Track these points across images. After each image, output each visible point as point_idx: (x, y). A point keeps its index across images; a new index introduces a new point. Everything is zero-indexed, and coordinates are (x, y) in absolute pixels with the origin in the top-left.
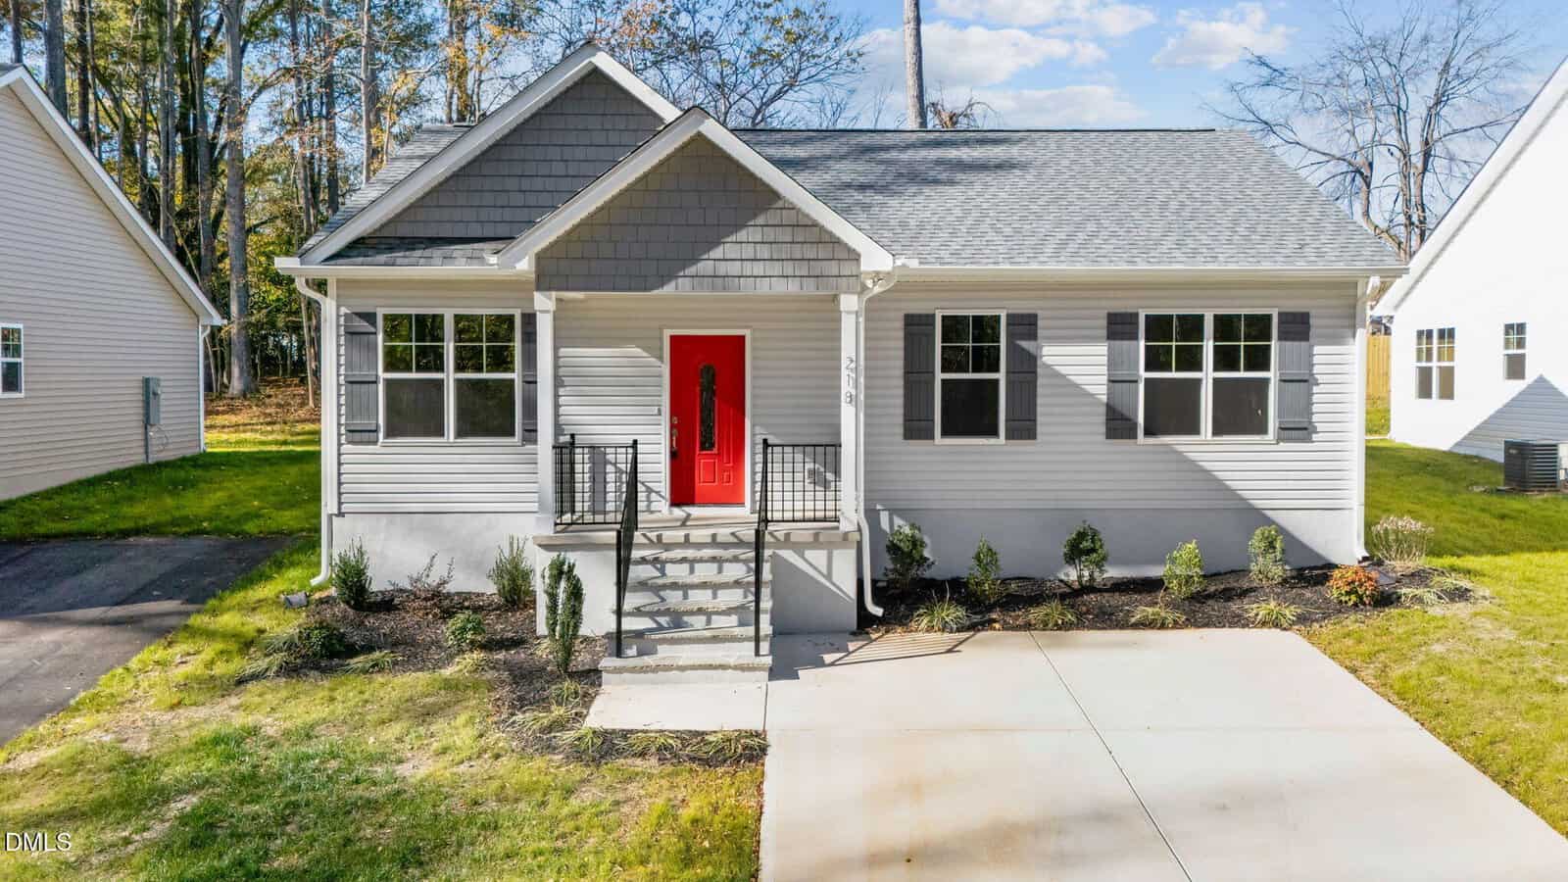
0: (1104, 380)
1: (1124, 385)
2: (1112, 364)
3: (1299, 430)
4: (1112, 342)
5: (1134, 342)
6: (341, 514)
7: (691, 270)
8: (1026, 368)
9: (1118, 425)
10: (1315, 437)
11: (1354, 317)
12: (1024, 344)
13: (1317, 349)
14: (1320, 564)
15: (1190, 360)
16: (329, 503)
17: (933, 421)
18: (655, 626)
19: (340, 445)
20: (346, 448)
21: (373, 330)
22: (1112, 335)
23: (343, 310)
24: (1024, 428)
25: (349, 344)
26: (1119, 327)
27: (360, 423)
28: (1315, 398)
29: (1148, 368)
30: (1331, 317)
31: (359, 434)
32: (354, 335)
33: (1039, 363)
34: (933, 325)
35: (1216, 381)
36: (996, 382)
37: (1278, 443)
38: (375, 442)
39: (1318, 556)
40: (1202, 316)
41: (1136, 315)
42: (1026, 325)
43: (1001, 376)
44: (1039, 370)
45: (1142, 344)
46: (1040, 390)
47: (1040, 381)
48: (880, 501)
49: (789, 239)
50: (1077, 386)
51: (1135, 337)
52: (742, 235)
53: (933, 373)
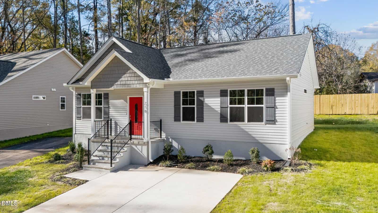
0: (219, 107)
1: (224, 108)
2: (221, 103)
3: (273, 121)
4: (221, 97)
5: (227, 97)
6: (76, 134)
7: (116, 84)
8: (201, 104)
9: (223, 119)
10: (277, 123)
11: (287, 89)
12: (201, 98)
13: (277, 98)
14: (279, 159)
15: (241, 102)
16: (74, 132)
17: (180, 117)
18: (99, 159)
19: (76, 120)
20: (77, 121)
21: (80, 97)
22: (221, 96)
23: (76, 93)
24: (201, 119)
25: (77, 100)
26: (223, 93)
27: (79, 116)
28: (277, 112)
29: (230, 104)
30: (281, 89)
31: (79, 118)
32: (78, 99)
33: (204, 102)
34: (180, 94)
35: (248, 107)
36: (194, 108)
37: (266, 125)
38: (81, 120)
39: (279, 157)
40: (244, 90)
41: (227, 90)
42: (201, 93)
43: (195, 106)
44: (204, 105)
45: (229, 98)
46: (204, 110)
47: (204, 107)
48: (169, 136)
49: (134, 76)
50: (213, 109)
51: (227, 96)
52: (125, 76)
53: (180, 105)
